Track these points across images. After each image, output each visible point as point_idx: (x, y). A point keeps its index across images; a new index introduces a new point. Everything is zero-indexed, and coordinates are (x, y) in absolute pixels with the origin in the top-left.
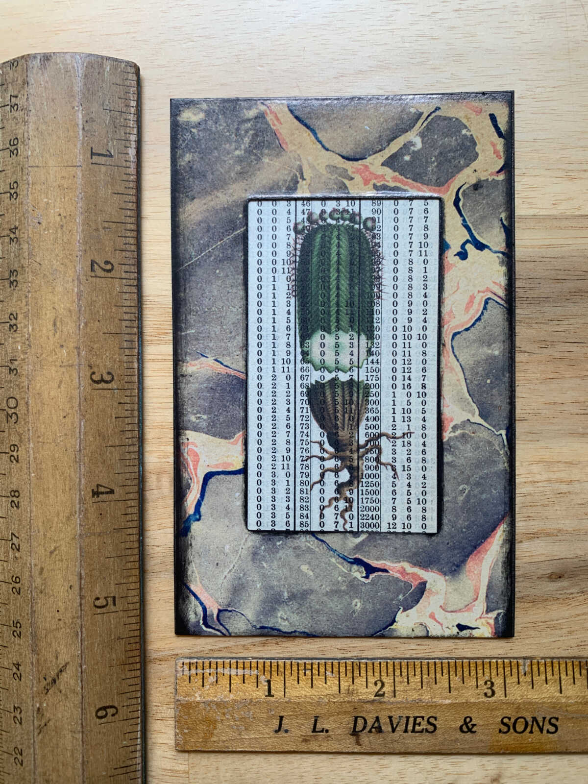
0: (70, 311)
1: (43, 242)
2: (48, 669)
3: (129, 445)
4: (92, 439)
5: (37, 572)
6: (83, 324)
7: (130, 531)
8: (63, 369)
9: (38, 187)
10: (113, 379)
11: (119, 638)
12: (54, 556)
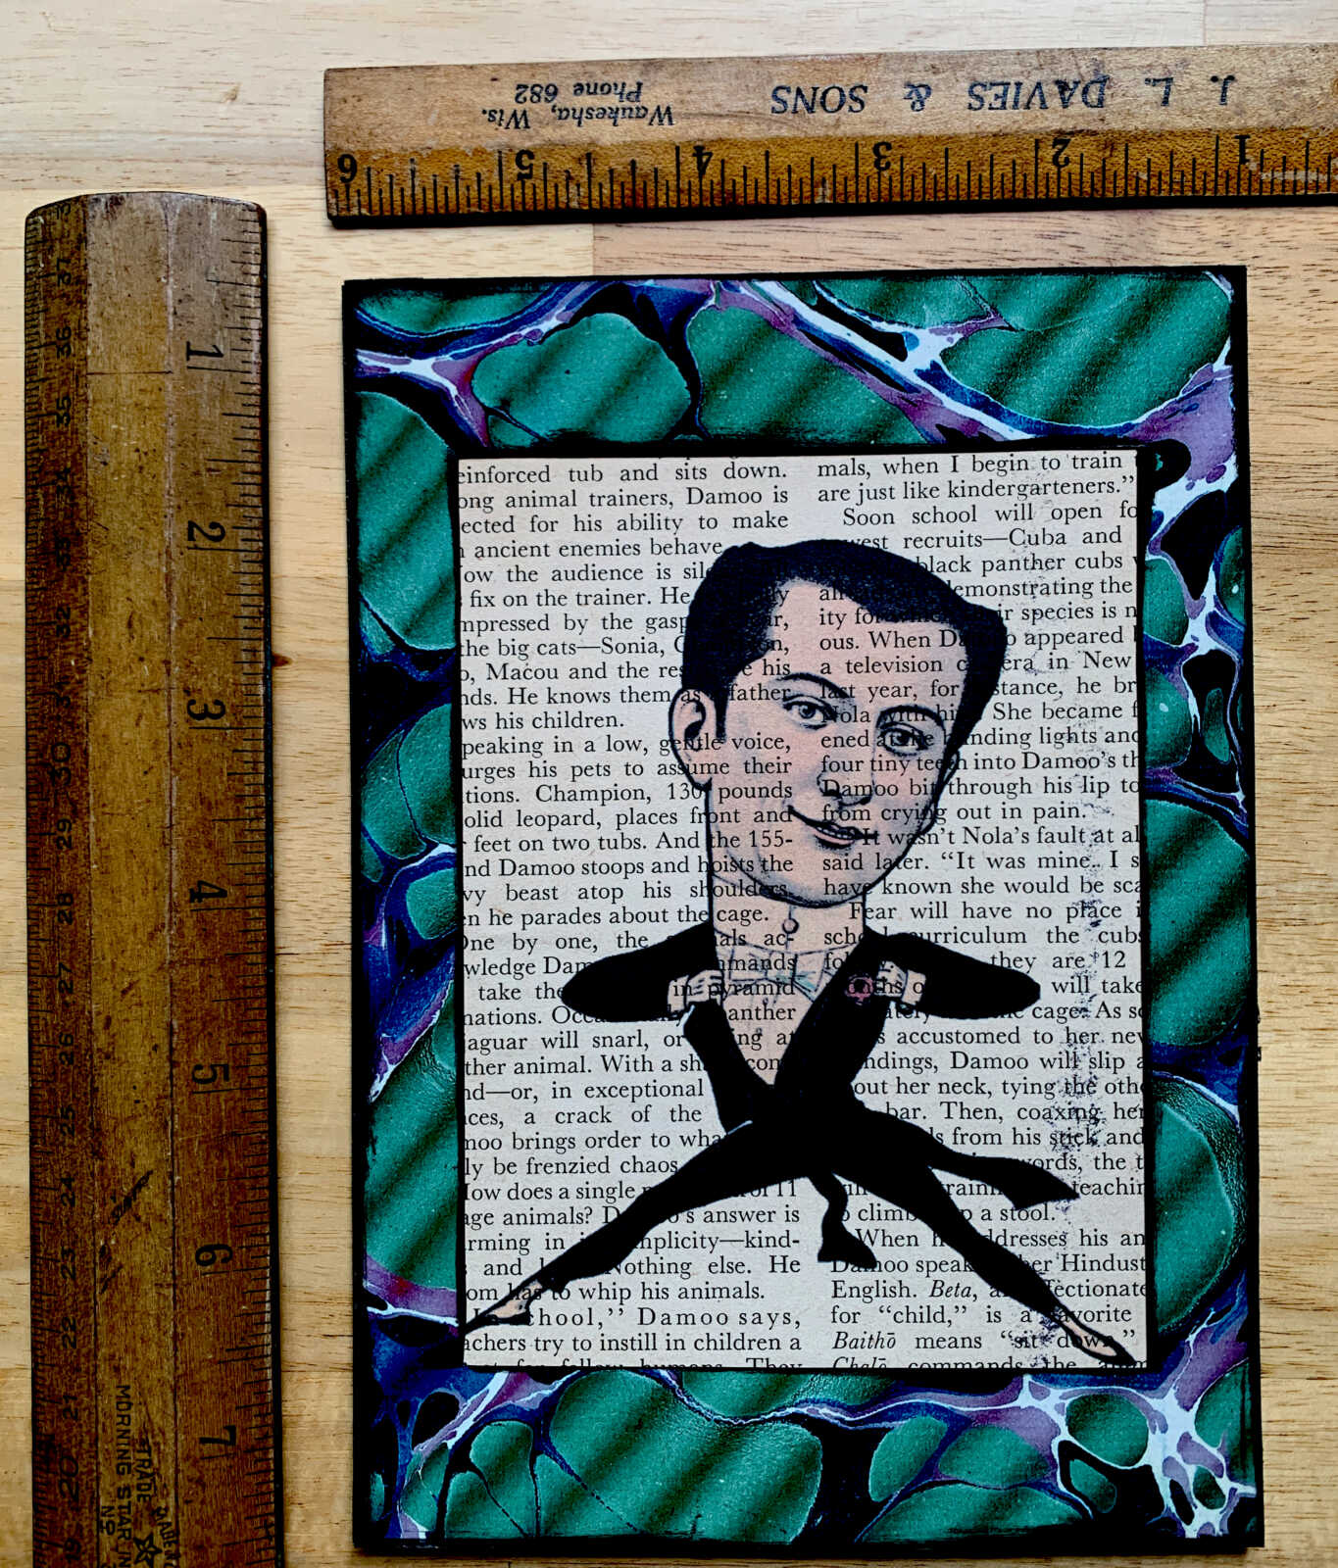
0: (154, 603)
1: (111, 492)
2: (119, 1181)
3: (251, 820)
4: (190, 808)
5: (101, 1025)
6: (174, 625)
7: (252, 958)
8: (143, 697)
9: (102, 406)
10: (223, 713)
11: (234, 1134)
12: (128, 996)
